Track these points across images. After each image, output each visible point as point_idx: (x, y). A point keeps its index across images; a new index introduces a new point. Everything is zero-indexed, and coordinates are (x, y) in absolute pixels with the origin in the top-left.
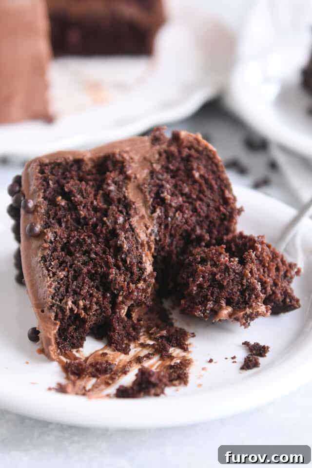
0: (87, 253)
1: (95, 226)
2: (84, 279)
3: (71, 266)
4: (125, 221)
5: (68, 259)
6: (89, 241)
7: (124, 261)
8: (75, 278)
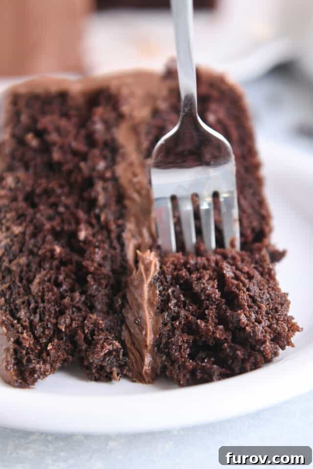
0: (54, 205)
1: (70, 172)
2: (45, 237)
3: (31, 221)
4: (107, 168)
5: (30, 211)
6: (59, 191)
7: (98, 217)
8: (34, 235)
